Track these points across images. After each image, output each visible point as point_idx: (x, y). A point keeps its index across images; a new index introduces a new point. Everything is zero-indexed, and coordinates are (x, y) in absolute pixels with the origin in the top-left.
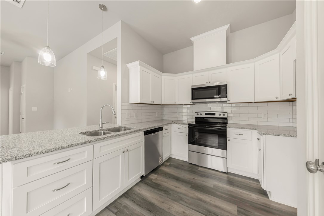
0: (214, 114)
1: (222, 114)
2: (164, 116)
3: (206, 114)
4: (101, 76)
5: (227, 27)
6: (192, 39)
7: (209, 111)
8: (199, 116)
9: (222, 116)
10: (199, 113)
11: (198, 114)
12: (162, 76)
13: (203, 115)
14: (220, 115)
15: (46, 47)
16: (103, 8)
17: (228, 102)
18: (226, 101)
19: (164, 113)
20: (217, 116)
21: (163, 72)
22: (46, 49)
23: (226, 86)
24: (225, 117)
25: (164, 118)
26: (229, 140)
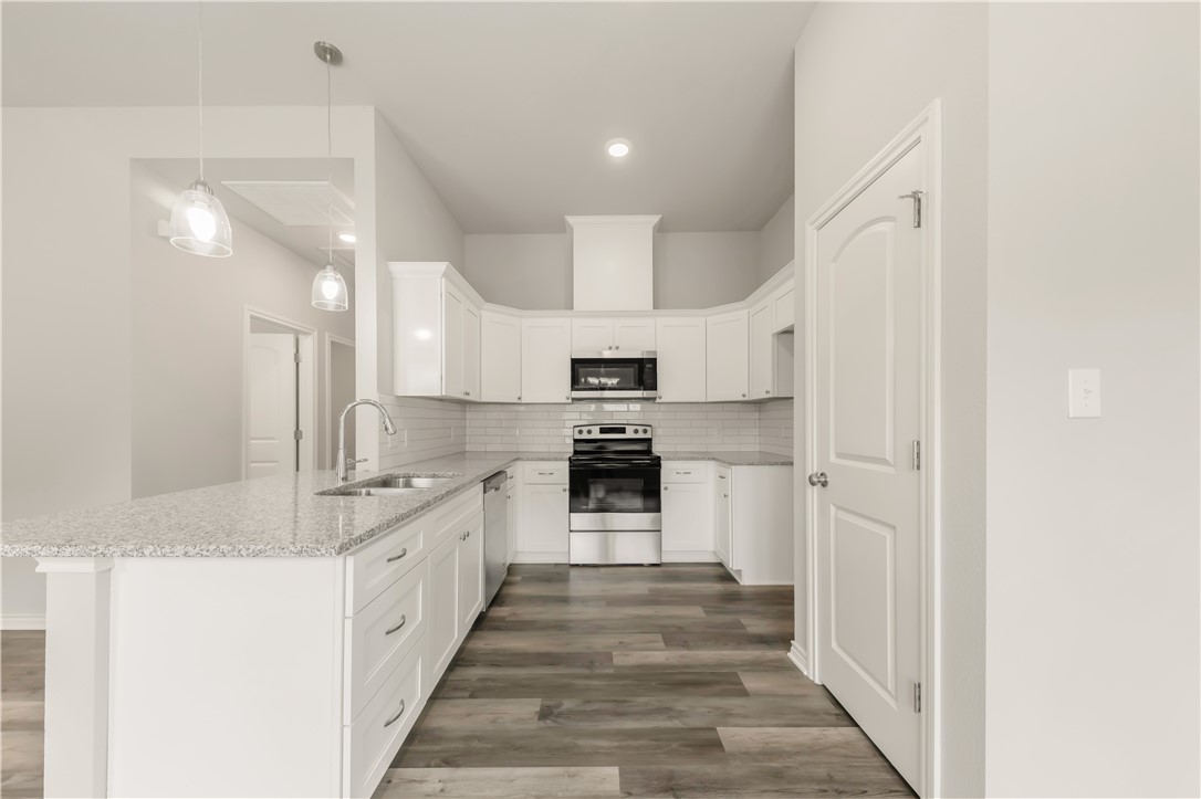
0: (623, 431)
1: (640, 429)
2: (467, 441)
3: (603, 431)
4: (328, 297)
5: (655, 219)
6: (570, 219)
7: (608, 421)
8: (585, 436)
9: (641, 435)
10: (585, 429)
11: (580, 432)
12: (483, 312)
13: (596, 434)
14: (636, 431)
15: (199, 187)
16: (330, 55)
17: (658, 400)
18: (655, 399)
19: (468, 431)
20: (629, 434)
21: (488, 300)
22: (199, 193)
23: (654, 361)
24: (648, 436)
25: (467, 449)
26: (666, 489)
